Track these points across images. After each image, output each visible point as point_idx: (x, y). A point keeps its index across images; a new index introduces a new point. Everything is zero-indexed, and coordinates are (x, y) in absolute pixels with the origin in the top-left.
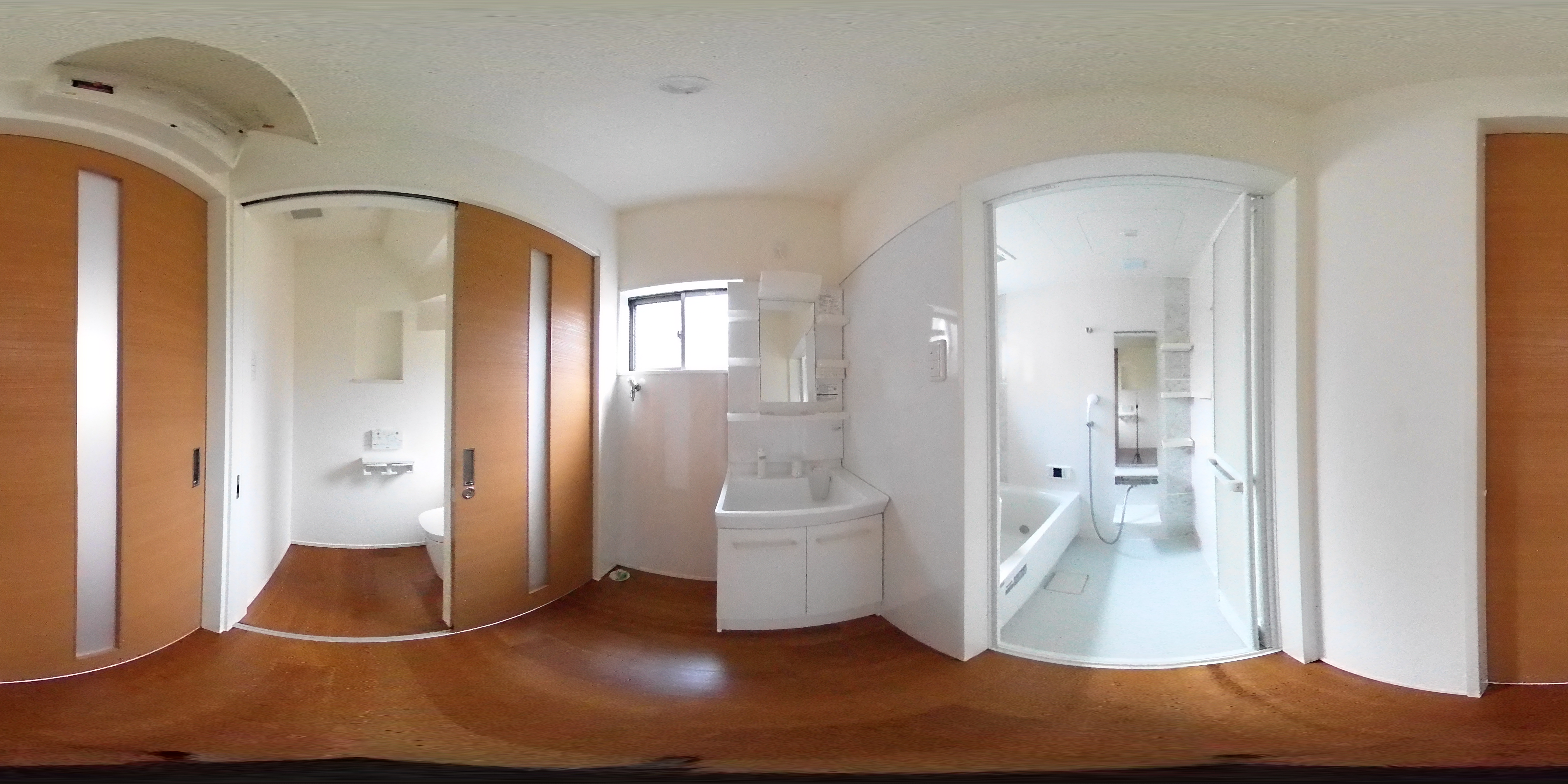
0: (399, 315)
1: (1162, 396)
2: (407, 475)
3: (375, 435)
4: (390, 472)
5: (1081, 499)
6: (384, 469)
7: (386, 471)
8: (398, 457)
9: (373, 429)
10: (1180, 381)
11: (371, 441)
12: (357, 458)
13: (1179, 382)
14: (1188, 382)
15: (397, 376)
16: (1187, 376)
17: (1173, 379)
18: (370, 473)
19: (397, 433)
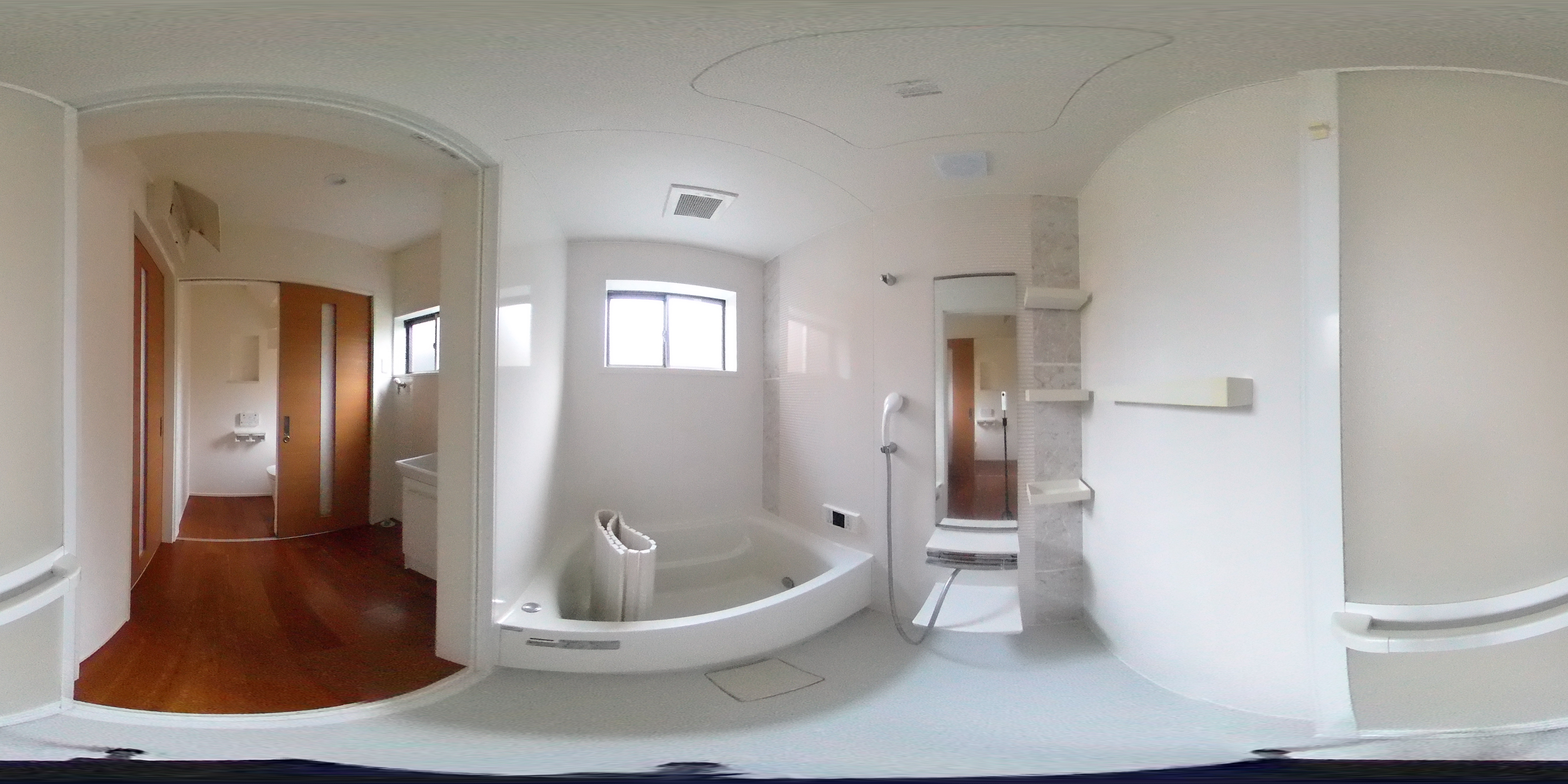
0: (257, 338)
1: (1028, 399)
2: (262, 443)
3: (242, 417)
4: (251, 440)
5: (874, 562)
6: (247, 438)
7: (248, 439)
8: (256, 430)
9: (241, 412)
10: (1063, 367)
11: (240, 420)
12: (232, 431)
13: (1061, 370)
14: (1077, 370)
15: (256, 379)
16: (1075, 357)
17: (1048, 364)
18: (239, 441)
19: (255, 415)
